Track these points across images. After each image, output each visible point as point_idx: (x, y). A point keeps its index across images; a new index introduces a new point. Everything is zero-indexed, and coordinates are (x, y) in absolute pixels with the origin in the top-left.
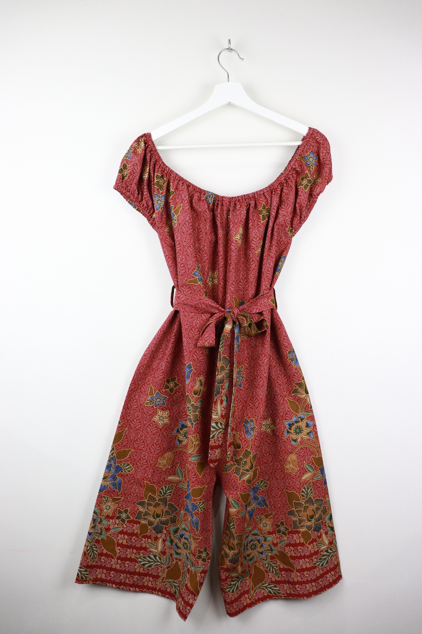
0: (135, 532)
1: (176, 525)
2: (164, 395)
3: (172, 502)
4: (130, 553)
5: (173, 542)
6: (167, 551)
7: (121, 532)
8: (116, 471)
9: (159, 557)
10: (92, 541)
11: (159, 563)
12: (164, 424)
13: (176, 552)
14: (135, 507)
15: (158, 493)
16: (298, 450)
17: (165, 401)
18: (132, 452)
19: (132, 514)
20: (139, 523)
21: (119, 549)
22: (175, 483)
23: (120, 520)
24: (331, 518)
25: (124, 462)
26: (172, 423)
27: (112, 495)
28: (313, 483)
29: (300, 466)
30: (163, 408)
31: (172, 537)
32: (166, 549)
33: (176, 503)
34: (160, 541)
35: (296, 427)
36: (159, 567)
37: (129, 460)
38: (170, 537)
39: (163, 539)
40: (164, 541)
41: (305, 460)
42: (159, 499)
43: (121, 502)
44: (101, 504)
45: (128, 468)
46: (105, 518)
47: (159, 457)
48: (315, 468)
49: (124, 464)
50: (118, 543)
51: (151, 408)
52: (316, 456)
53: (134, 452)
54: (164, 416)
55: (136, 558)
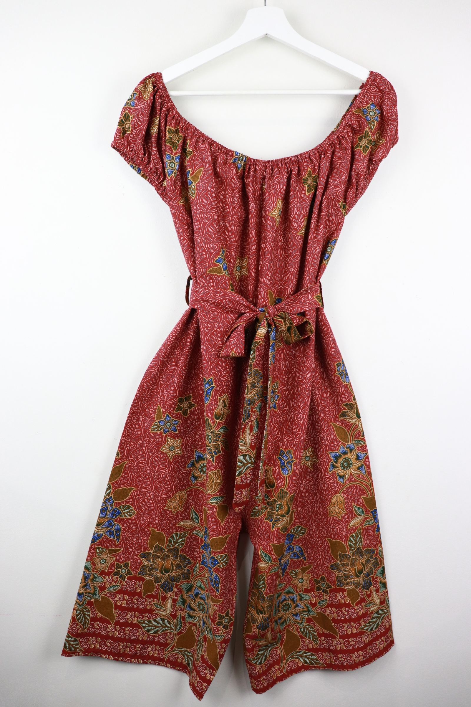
0: (138, 591)
1: (189, 582)
2: (176, 418)
3: (185, 553)
4: (131, 617)
5: (186, 603)
6: (178, 613)
7: (120, 592)
8: (114, 515)
9: (168, 621)
10: (83, 603)
11: (168, 629)
12: (176, 455)
13: (189, 614)
14: (138, 560)
15: (167, 542)
16: (346, 488)
17: (177, 427)
18: (133, 491)
19: (134, 569)
20: (143, 579)
21: (117, 613)
22: (188, 530)
23: (118, 576)
24: (383, 572)
25: (124, 504)
26: (185, 455)
27: (109, 545)
28: (363, 530)
29: (347, 509)
30: (174, 436)
31: (185, 597)
32: (176, 611)
33: (190, 554)
34: (170, 601)
35: (344, 460)
36: (168, 633)
37: (130, 502)
38: (182, 596)
39: (173, 598)
40: (174, 601)
41: (354, 501)
42: (169, 550)
43: (120, 554)
44: (94, 557)
45: (129, 511)
46: (99, 574)
47: (168, 497)
48: (366, 511)
49: (124, 506)
50: (115, 605)
51: (159, 435)
52: (367, 496)
53: (136, 492)
54: (175, 445)
55: (139, 622)
